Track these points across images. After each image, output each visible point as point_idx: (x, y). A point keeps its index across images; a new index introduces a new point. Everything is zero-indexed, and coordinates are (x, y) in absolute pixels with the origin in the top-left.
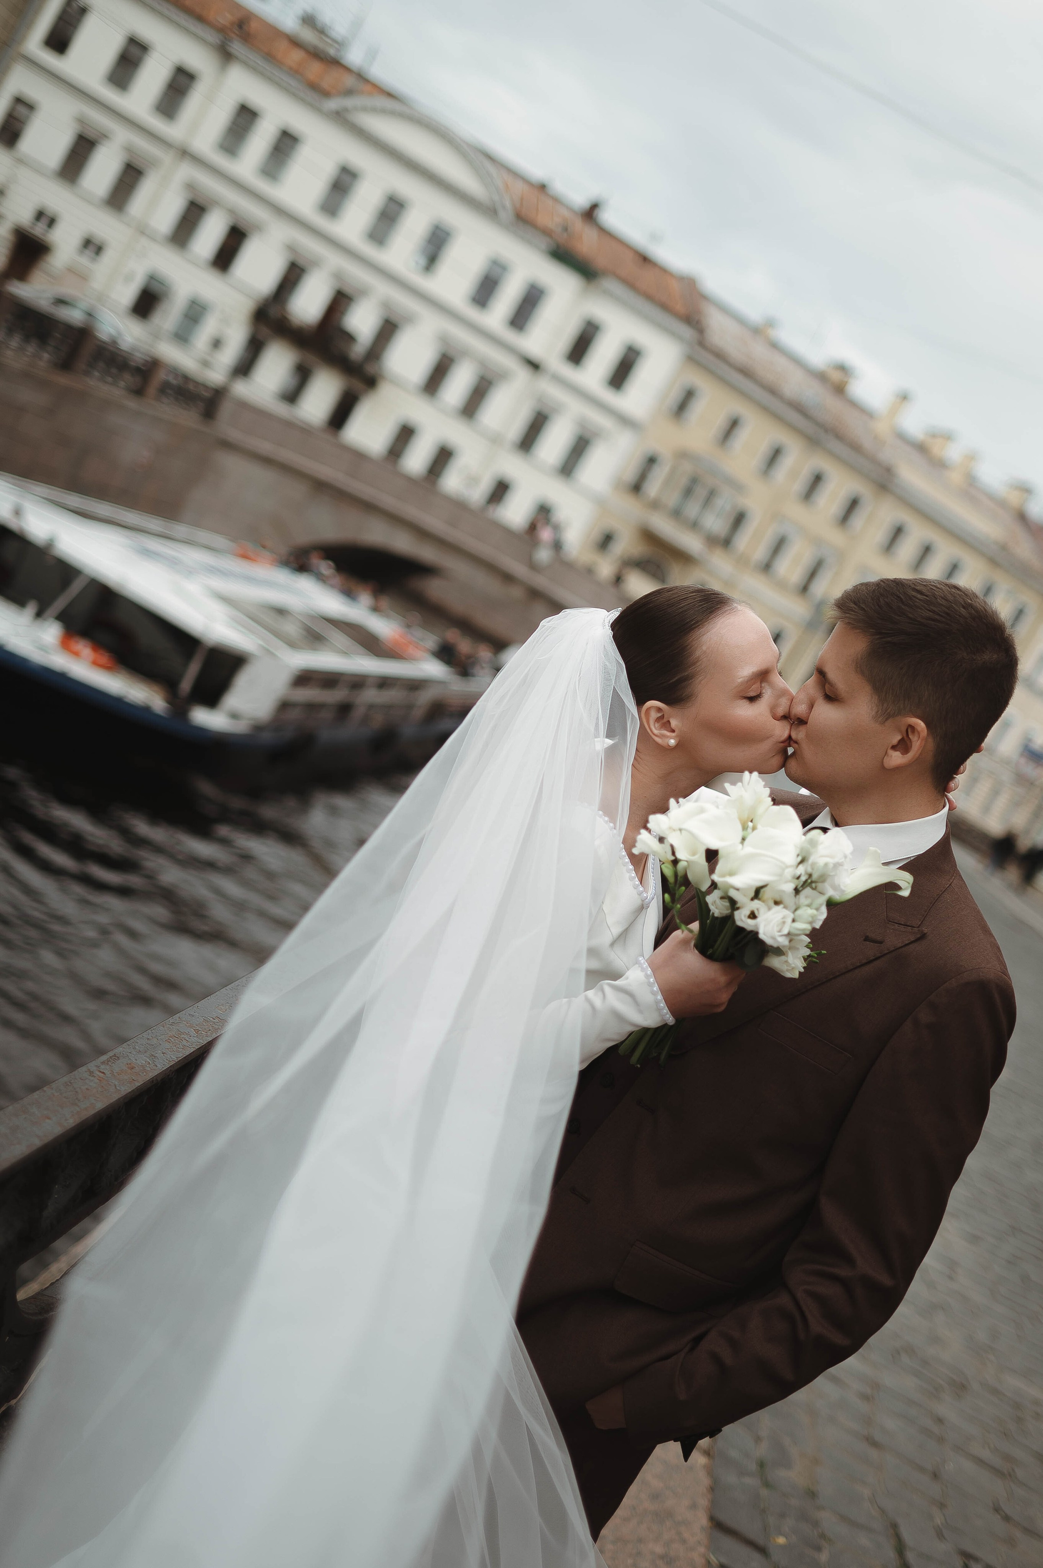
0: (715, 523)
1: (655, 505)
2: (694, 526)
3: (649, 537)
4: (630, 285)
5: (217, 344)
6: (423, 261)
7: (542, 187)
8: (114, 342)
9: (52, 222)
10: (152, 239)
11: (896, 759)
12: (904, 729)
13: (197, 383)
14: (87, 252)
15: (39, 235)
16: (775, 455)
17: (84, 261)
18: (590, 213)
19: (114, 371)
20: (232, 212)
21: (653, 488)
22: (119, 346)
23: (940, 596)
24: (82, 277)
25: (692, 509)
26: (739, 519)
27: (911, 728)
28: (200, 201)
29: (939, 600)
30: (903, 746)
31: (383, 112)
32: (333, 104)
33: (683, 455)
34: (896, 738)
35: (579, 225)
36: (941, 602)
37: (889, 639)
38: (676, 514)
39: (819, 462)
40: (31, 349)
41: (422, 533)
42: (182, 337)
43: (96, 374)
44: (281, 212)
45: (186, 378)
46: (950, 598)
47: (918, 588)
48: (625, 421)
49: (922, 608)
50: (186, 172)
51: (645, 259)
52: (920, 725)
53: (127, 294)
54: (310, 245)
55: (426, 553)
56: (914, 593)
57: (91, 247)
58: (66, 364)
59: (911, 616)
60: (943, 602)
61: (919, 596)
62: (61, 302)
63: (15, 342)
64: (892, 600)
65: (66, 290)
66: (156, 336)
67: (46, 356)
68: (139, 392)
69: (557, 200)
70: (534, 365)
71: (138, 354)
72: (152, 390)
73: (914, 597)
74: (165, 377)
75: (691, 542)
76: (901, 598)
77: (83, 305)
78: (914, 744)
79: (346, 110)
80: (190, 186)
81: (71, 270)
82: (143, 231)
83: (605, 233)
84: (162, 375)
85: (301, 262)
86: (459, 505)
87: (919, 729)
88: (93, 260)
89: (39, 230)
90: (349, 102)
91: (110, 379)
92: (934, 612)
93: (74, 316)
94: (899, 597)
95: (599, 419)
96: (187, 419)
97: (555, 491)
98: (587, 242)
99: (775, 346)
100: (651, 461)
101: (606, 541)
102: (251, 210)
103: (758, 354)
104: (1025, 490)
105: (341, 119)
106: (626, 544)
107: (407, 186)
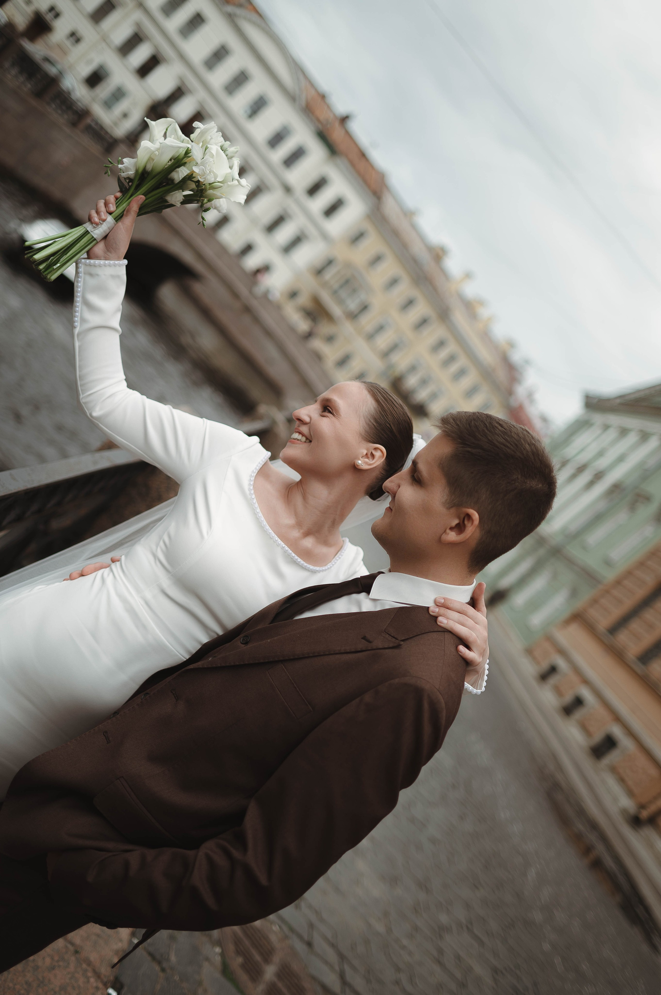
0: (353, 305)
1: (325, 285)
2: (340, 302)
3: (317, 301)
4: (353, 164)
5: (125, 115)
6: (249, 112)
7: (323, 97)
8: (69, 93)
9: (57, 15)
10: (108, 45)
11: (452, 536)
12: (462, 516)
13: (107, 133)
14: (71, 39)
15: (48, 20)
16: (393, 282)
17: (68, 43)
18: (344, 120)
19: (64, 108)
20: (156, 47)
21: (329, 275)
22: (71, 96)
23: (514, 432)
24: (65, 52)
25: (343, 294)
26: (364, 308)
27: (469, 517)
28: (141, 35)
29: (512, 434)
30: (460, 528)
31: (254, 23)
32: (230, 9)
33: (348, 265)
34: (455, 522)
35: (337, 124)
36: (514, 436)
37: (470, 449)
38: (335, 293)
39: (414, 293)
40: (21, 79)
41: (200, 256)
42: (109, 104)
43: (54, 106)
44: (183, 57)
45: (102, 128)
46: (521, 435)
47: (501, 423)
48: (325, 236)
49: (500, 435)
50: (138, 15)
51: (363, 155)
52: (476, 516)
53: (86, 70)
54: (192, 82)
55: (199, 267)
56: (497, 425)
57: (74, 37)
58: (39, 94)
59: (490, 438)
60: (515, 436)
61: (500, 428)
62: (47, 59)
63: (14, 71)
64: (480, 424)
65: (54, 55)
66: (94, 99)
67: (29, 86)
68: (74, 124)
69: (329, 107)
70: (288, 189)
71: (79, 104)
72: (82, 125)
73: (496, 427)
74: (90, 122)
75: (336, 310)
76: (487, 425)
77: (59, 67)
78: (467, 529)
79: (235, 15)
80: (138, 25)
81: (59, 46)
82: (105, 39)
83: (348, 134)
84: (88, 121)
85: (183, 89)
86: (223, 249)
87: (474, 518)
88: (73, 45)
89: (49, 17)
90: (238, 11)
91: (60, 112)
92: (506, 440)
93: (52, 71)
94: (485, 424)
95: (311, 230)
96: (95, 148)
97: (277, 260)
98: (337, 135)
99: (414, 227)
100: (330, 262)
101: (293, 295)
102: (167, 50)
103: (403, 225)
104: (512, 345)
105: (231, 18)
106: (304, 300)
107: (254, 69)
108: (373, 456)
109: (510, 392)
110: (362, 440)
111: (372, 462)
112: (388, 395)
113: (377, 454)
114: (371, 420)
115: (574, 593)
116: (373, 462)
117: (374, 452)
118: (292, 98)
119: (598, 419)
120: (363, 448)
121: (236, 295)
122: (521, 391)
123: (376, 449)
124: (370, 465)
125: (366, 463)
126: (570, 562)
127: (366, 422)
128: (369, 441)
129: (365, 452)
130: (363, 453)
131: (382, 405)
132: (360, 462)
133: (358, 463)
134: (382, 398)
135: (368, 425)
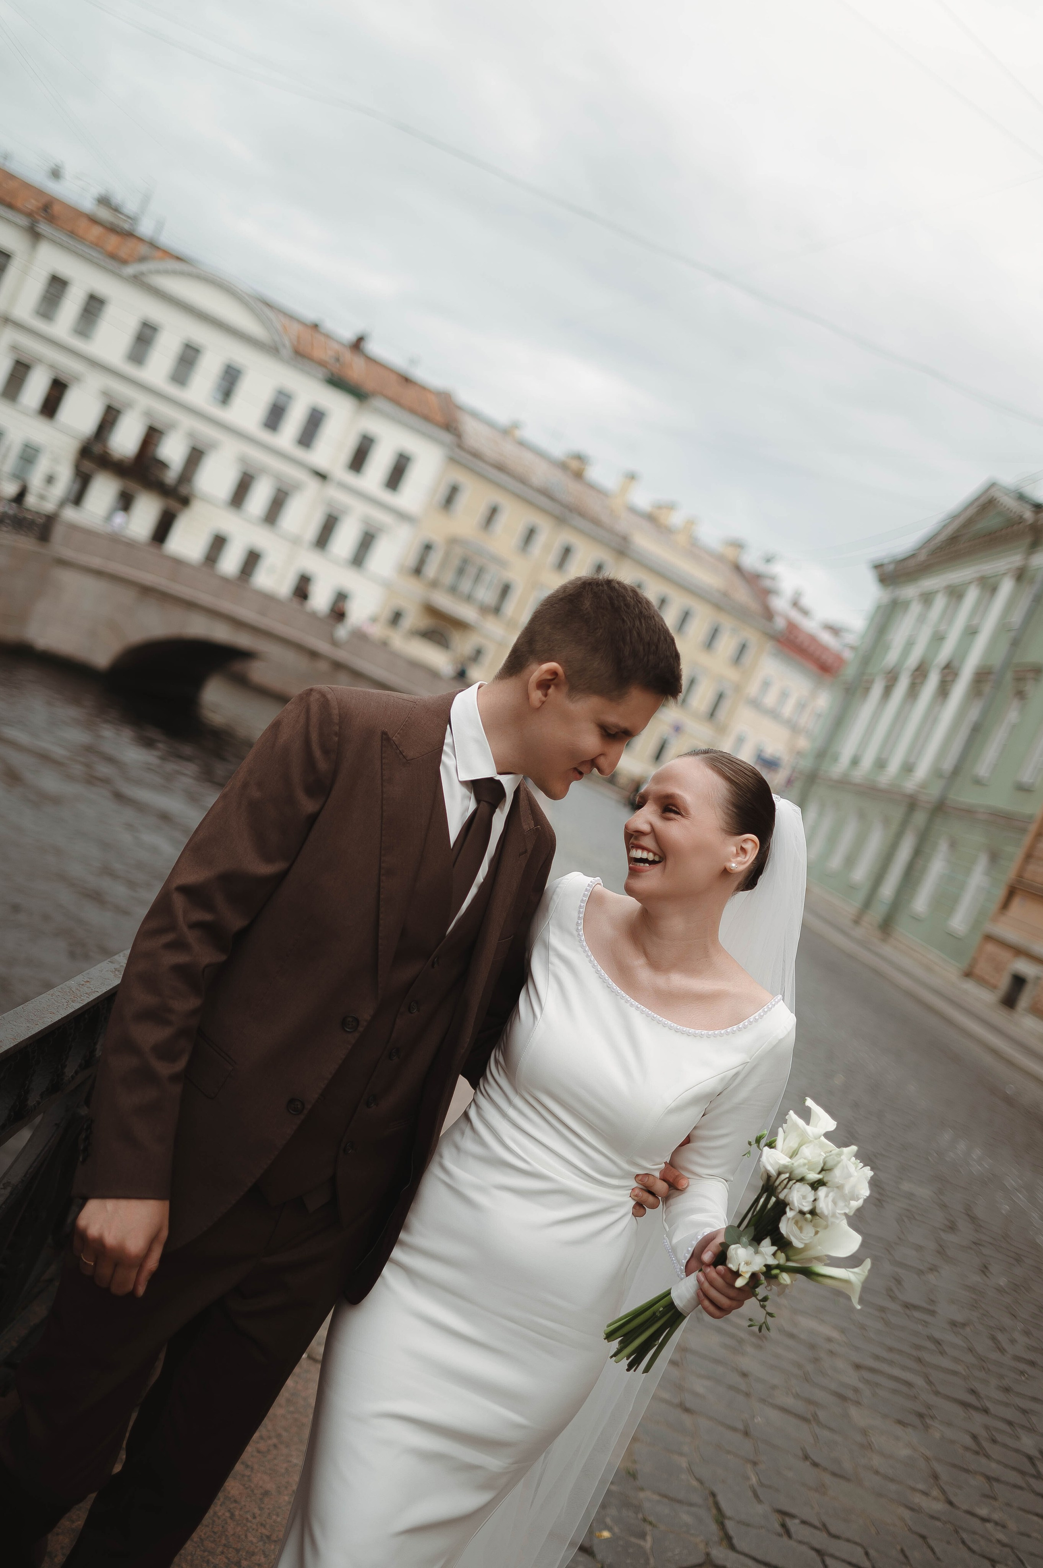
0: (486, 594)
1: (434, 584)
2: (469, 598)
3: (432, 611)
4: (396, 402)
5: (50, 480)
6: (219, 396)
7: (316, 326)
16: (530, 534)
18: (358, 345)
20: (52, 367)
21: (432, 570)
25: (466, 585)
26: (505, 590)
28: (24, 360)
31: (175, 273)
32: (130, 270)
33: (453, 541)
35: (348, 356)
38: (453, 590)
39: (567, 537)
41: (238, 624)
48: (403, 516)
50: (9, 336)
51: (406, 380)
54: (122, 390)
55: (243, 640)
69: (328, 336)
70: (322, 476)
75: (466, 612)
79: (142, 274)
80: (15, 349)
83: (371, 360)
85: (116, 405)
86: (268, 598)
90: (144, 267)
95: (381, 517)
96: (26, 543)
97: (349, 580)
98: (356, 370)
99: (522, 444)
100: (428, 548)
101: (396, 618)
102: (69, 365)
103: (508, 451)
104: (738, 545)
105: (139, 282)
106: (413, 619)
107: (200, 334)
108: (743, 850)
109: (769, 614)
110: (726, 836)
111: (746, 860)
112: (734, 764)
113: (749, 846)
114: (729, 807)
115: (994, 857)
116: (747, 858)
117: (745, 846)
118: (271, 349)
119: (910, 591)
120: (731, 846)
121: (314, 655)
122: (780, 604)
123: (745, 841)
124: (745, 863)
125: (741, 863)
126: (968, 813)
127: (724, 812)
128: (735, 835)
129: (734, 849)
130: (732, 852)
131: (735, 781)
132: (734, 865)
133: (732, 867)
134: (731, 772)
135: (727, 814)
